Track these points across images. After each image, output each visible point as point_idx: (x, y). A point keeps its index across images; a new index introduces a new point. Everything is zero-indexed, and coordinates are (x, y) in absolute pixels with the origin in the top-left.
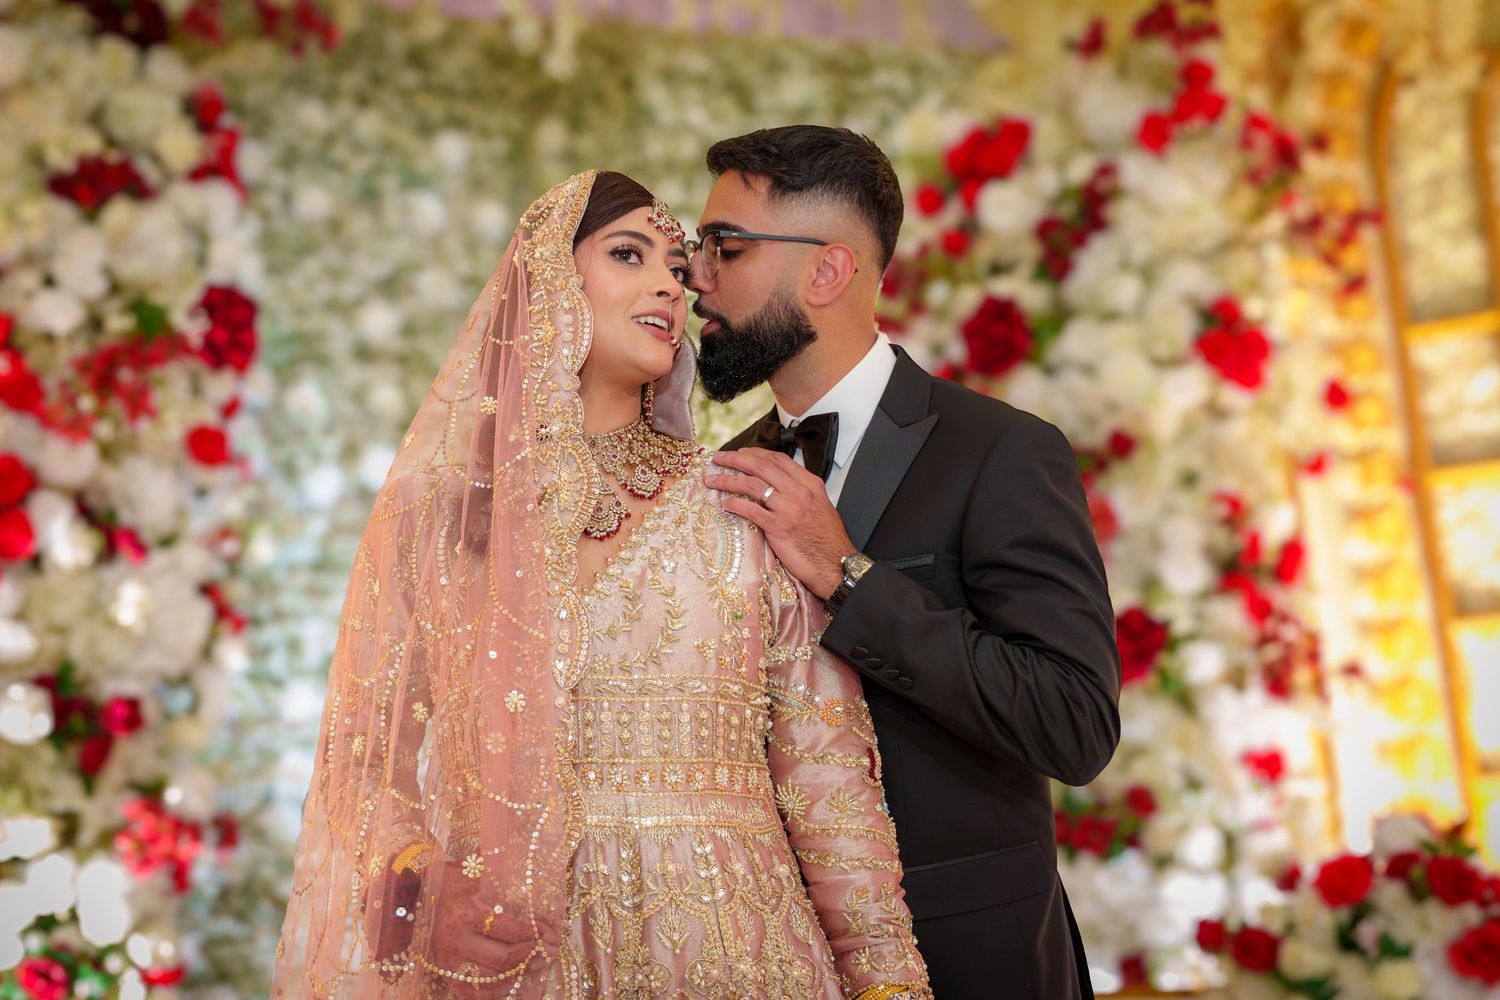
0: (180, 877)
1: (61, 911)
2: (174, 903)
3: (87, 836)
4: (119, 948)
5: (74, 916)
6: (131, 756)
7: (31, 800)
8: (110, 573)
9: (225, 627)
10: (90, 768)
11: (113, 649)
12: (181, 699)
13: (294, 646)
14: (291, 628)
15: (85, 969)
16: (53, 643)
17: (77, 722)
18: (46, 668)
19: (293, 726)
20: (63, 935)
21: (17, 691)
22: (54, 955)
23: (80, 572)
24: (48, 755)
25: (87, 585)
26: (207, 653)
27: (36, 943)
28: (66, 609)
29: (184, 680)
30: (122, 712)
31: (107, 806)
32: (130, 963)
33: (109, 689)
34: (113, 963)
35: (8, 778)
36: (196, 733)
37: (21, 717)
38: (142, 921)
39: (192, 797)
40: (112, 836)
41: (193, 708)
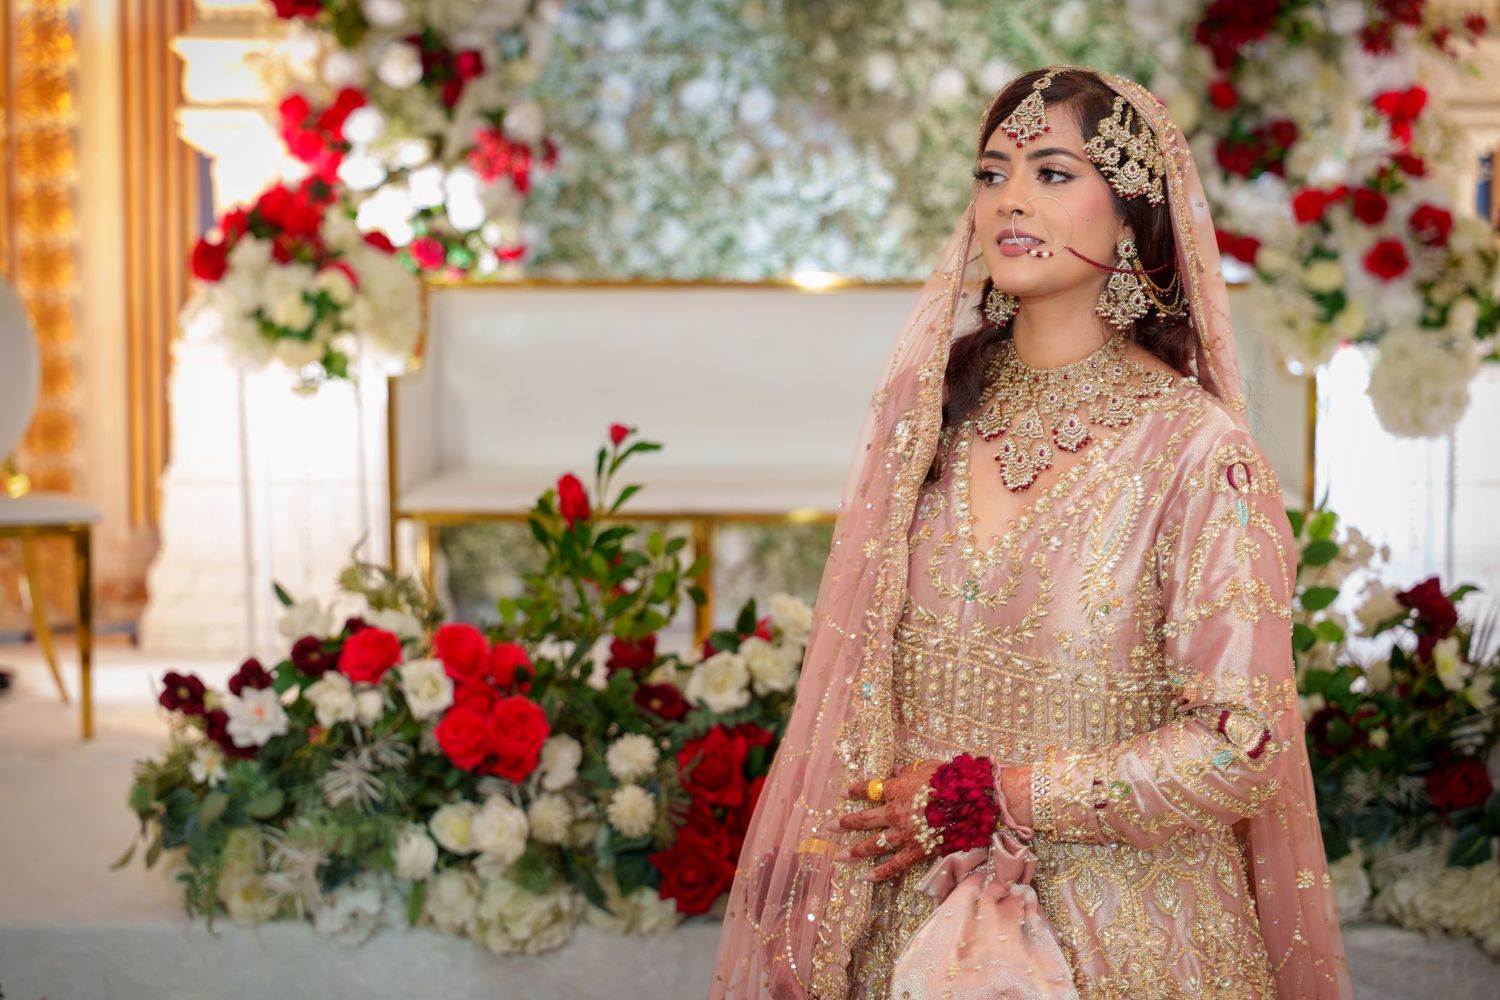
0: (521, 182)
1: (434, 205)
2: (516, 201)
3: (451, 151)
4: (477, 232)
5: (444, 210)
6: (479, 93)
7: (411, 127)
10: (450, 101)
11: (461, 12)
12: (513, 45)
15: (455, 246)
16: (417, 8)
17: (438, 70)
18: (415, 29)
19: (614, 54)
20: (439, 223)
21: (396, 49)
22: (432, 236)
24: (420, 95)
26: (531, 10)
27: (422, 227)
29: (516, 30)
30: (467, 63)
31: (465, 128)
32: (484, 243)
34: (474, 243)
35: (393, 108)
36: (525, 72)
37: (400, 69)
38: (493, 215)
39: (522, 123)
40: (466, 154)
41: (524, 51)
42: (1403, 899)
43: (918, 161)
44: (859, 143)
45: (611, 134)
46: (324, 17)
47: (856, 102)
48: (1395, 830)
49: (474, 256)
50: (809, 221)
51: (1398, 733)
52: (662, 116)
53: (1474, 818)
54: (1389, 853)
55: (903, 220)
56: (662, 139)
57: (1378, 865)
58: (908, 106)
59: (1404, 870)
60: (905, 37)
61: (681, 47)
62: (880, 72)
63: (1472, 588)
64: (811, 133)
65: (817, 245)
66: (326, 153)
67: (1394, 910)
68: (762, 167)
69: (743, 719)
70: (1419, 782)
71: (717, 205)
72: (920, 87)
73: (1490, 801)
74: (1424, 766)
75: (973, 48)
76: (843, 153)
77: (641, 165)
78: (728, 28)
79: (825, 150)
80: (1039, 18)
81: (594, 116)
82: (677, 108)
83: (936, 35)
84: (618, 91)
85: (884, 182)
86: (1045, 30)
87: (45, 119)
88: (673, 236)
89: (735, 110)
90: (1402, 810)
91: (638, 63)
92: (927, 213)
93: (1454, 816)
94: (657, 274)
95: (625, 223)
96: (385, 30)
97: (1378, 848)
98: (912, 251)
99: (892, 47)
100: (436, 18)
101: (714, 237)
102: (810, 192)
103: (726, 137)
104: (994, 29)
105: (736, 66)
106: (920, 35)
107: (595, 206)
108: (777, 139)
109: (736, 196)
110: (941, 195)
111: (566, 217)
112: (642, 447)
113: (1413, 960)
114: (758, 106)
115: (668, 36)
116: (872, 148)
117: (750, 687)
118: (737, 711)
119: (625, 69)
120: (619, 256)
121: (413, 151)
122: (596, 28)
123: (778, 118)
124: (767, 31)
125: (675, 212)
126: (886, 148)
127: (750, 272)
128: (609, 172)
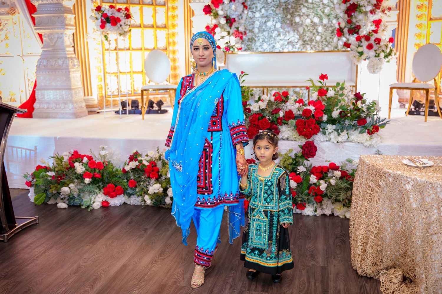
0: (241, 38)
1: (228, 42)
2: (241, 41)
3: (231, 34)
4: (234, 46)
5: (230, 42)
6: (235, 25)
7: (225, 30)
8: (231, 4)
9: (245, 8)
10: (231, 26)
11: (232, 12)
12: (240, 17)
13: (256, 7)
14: (256, 5)
15: (231, 48)
16: (226, 12)
17: (229, 21)
18: (226, 15)
19: (257, 18)
20: (229, 44)
21: (222, 18)
22: (228, 46)
23: (228, 4)
24: (226, 25)
25: (229, 5)
26: (243, 12)
27: (226, 45)
28: (226, 9)
29: (241, 15)
30: (233, 20)
31: (233, 30)
33: (233, 17)
34: (234, 47)
35: (222, 28)
36: (242, 21)
37: (223, 21)
38: (237, 43)
39: (241, 29)
40: (233, 34)
41: (242, 18)
42: (353, 138)
43: (303, 33)
44: (294, 31)
45: (256, 30)
46: (212, 14)
47: (294, 24)
48: (352, 128)
49: (234, 49)
50: (286, 43)
51: (352, 115)
52: (264, 27)
53: (363, 127)
54: (351, 132)
55: (301, 42)
56: (264, 31)
57: (349, 134)
58: (302, 24)
59: (353, 134)
60: (301, 14)
61: (267, 17)
62: (297, 19)
63: (365, 94)
64: (286, 29)
65: (287, 46)
66: (212, 34)
67: (351, 140)
68: (279, 35)
69: (258, 112)
70: (356, 122)
71: (272, 41)
72: (304, 21)
73: (366, 124)
74: (357, 119)
75: (312, 15)
76: (291, 32)
77: (260, 35)
78: (274, 13)
79: (289, 32)
80: (322, 10)
81: (254, 28)
82: (266, 26)
83: (306, 13)
84: (257, 24)
85: (298, 37)
86: (323, 12)
87: (173, 31)
88: (265, 46)
89: (275, 26)
90: (353, 126)
91: (260, 19)
92: (304, 41)
93: (361, 126)
94: (263, 51)
95: (258, 44)
96: (221, 16)
97: (349, 131)
98: (302, 47)
99: (299, 15)
100: (228, 14)
101: (271, 45)
102: (287, 38)
103: (274, 30)
104: (315, 12)
105: (275, 19)
106: (304, 13)
107: (254, 41)
108: (282, 30)
109: (275, 39)
110: (306, 38)
111: (249, 43)
112: (246, 74)
113: (354, 147)
114: (278, 25)
115: (265, 15)
116: (296, 31)
117: (259, 108)
118: (258, 111)
119: (258, 20)
120: (257, 49)
121: (225, 34)
122: (254, 14)
123: (281, 27)
124: (280, 14)
125: (265, 42)
126: (298, 31)
127: (277, 51)
128: (256, 36)
